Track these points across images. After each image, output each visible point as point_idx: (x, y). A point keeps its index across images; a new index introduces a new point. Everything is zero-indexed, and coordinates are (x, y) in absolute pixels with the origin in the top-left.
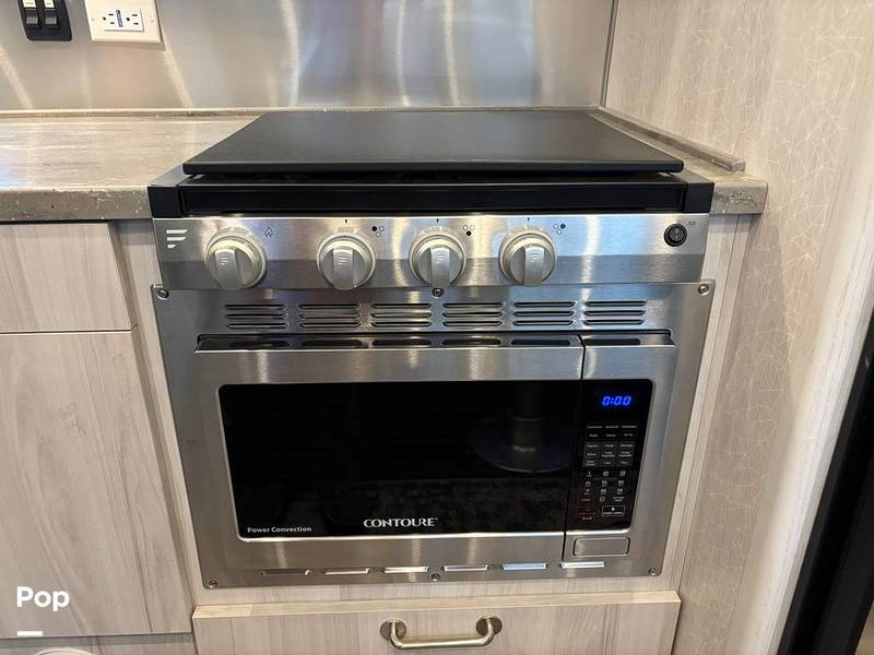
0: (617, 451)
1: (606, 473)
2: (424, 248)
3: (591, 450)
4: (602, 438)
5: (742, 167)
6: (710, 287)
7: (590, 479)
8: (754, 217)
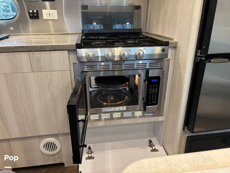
0: (155, 90)
1: (153, 95)
2: (123, 53)
3: (151, 90)
4: (152, 88)
5: (173, 39)
6: (169, 60)
7: (150, 96)
8: (176, 47)
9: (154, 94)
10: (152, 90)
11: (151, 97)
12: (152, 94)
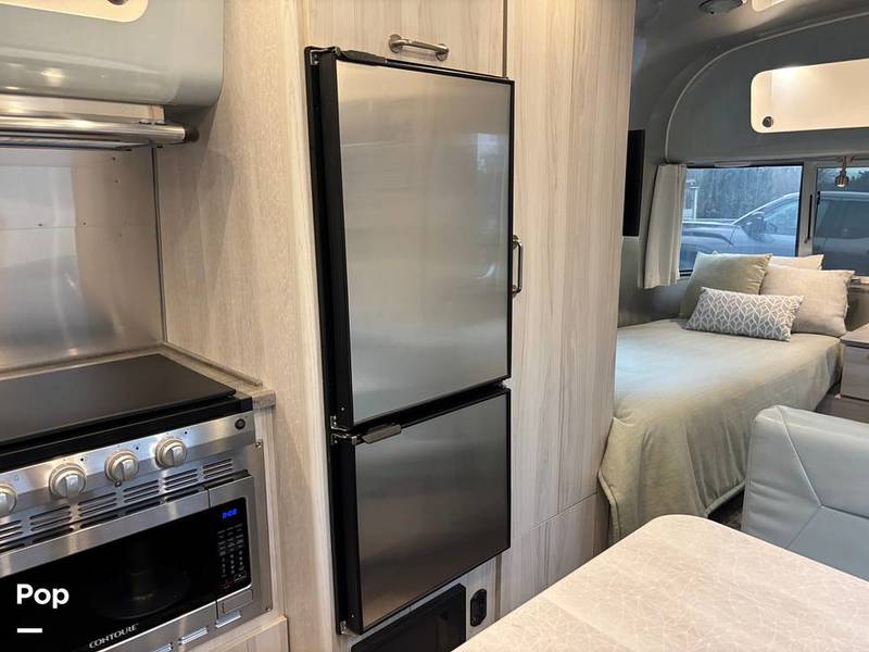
0: (235, 541)
2: (117, 462)
3: (222, 546)
5: (262, 385)
6: (261, 443)
7: (224, 563)
8: (273, 407)
9: (235, 553)
10: (226, 544)
11: (228, 565)
12: (227, 556)
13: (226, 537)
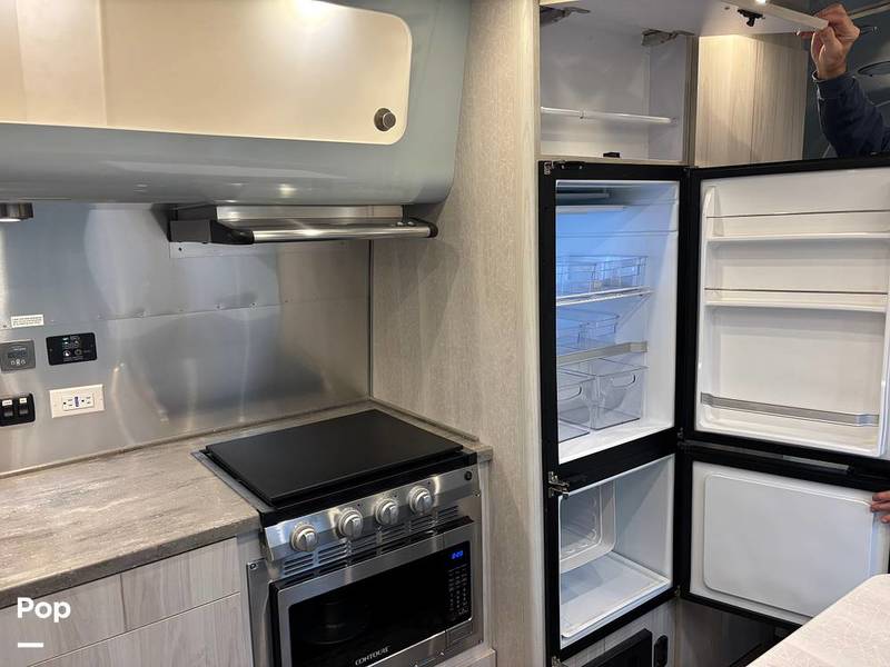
0: (461, 579)
1: (458, 592)
2: (384, 509)
3: (451, 583)
6: (480, 493)
7: (452, 598)
8: (490, 461)
9: (461, 589)
10: (454, 582)
11: (455, 600)
12: (454, 592)
13: (455, 576)
